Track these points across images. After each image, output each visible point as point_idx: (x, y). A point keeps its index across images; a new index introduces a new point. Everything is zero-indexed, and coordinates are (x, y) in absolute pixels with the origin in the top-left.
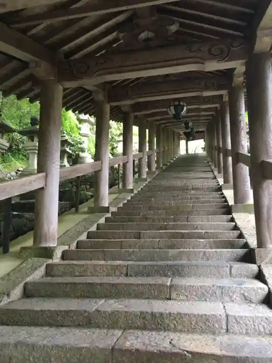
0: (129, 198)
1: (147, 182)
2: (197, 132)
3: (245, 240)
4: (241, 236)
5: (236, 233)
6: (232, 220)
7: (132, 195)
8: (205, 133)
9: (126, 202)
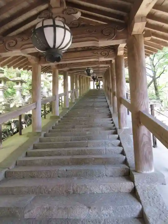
0: (68, 112)
1: (75, 104)
2: (99, 77)
3: (115, 127)
4: (114, 126)
5: (113, 125)
6: (112, 120)
7: (69, 110)
8: (103, 78)
9: (66, 114)
